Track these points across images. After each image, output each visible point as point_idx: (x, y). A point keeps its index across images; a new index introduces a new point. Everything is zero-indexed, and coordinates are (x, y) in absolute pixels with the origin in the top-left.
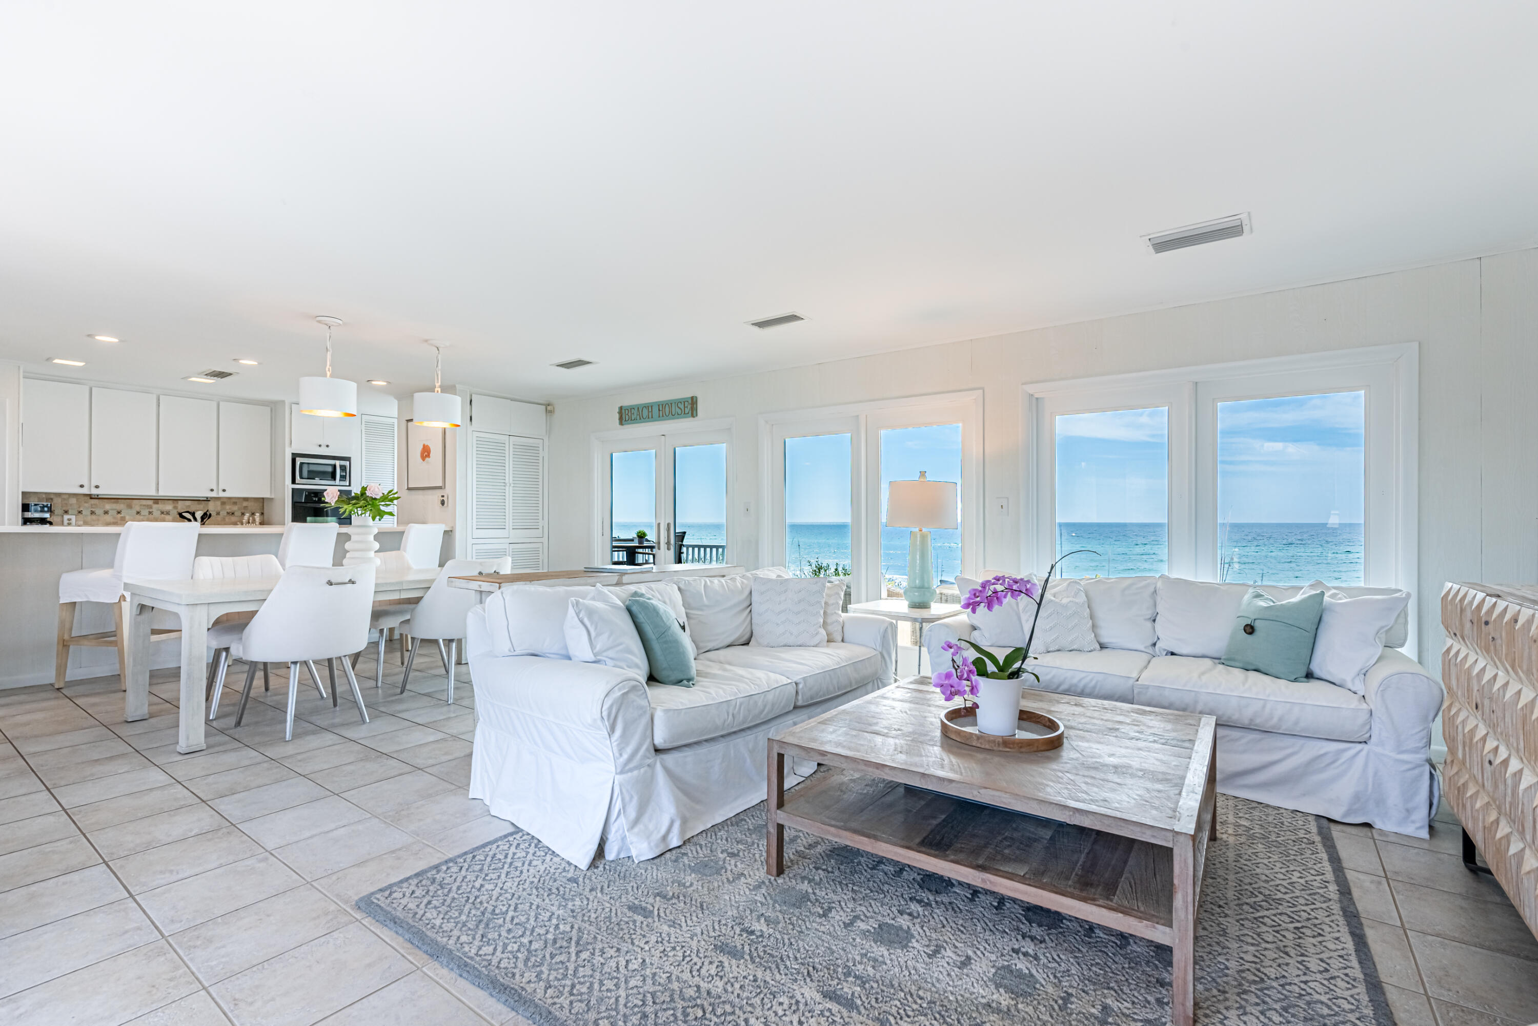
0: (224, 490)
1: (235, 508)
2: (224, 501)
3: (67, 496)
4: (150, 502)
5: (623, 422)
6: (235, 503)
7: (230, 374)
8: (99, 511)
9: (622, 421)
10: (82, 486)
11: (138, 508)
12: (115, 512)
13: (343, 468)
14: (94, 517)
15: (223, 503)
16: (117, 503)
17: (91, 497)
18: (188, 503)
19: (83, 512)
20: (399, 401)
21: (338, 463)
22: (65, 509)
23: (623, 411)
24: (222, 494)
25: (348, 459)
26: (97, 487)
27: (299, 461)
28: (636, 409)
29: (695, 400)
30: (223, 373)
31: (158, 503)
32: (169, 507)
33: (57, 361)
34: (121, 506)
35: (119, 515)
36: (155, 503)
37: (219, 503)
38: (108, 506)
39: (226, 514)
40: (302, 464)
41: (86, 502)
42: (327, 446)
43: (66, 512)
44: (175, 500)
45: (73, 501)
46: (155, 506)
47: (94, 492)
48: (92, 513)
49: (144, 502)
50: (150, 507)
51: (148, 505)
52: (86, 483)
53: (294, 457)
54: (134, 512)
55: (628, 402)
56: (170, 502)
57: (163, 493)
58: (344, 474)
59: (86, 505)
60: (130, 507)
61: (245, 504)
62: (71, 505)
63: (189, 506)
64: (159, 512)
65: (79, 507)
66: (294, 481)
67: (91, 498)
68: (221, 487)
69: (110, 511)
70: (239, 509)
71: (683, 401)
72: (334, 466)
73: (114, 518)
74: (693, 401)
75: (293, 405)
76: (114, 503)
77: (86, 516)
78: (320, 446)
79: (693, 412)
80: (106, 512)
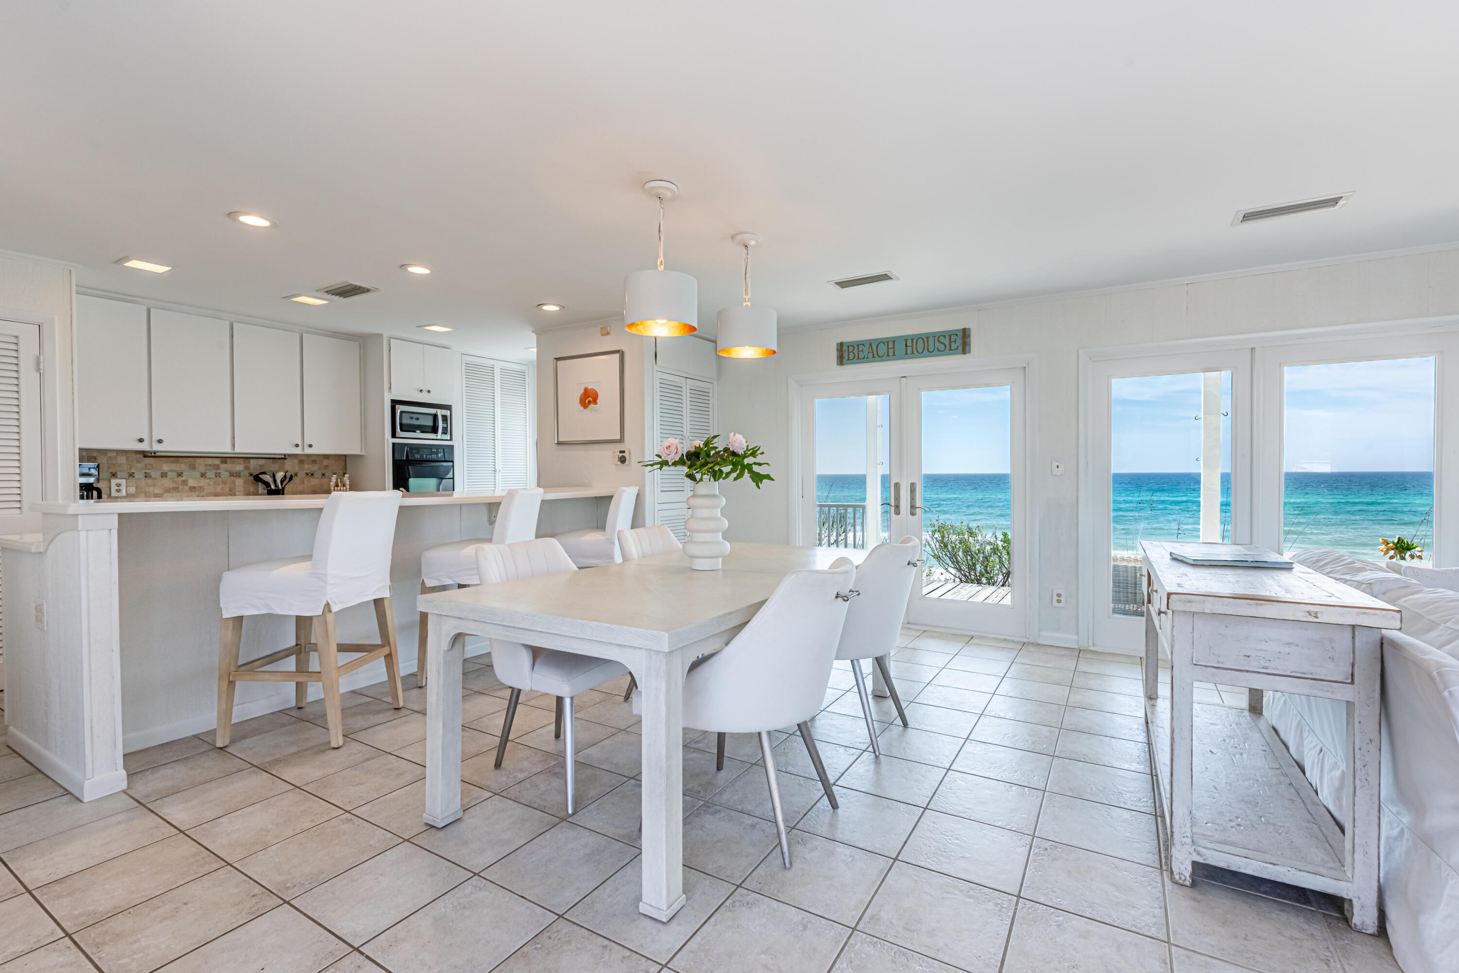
0: (310, 446)
1: (314, 468)
2: (303, 459)
3: (114, 454)
4: (217, 461)
5: (845, 361)
6: (314, 462)
7: (368, 290)
8: (155, 474)
9: (841, 361)
10: (141, 440)
11: (202, 469)
12: (175, 474)
13: (445, 418)
14: (149, 481)
15: (301, 462)
16: (178, 462)
17: (145, 454)
18: (262, 462)
19: (136, 475)
20: (537, 334)
21: (440, 413)
22: (113, 470)
23: (845, 348)
24: (308, 451)
25: (448, 407)
26: (160, 441)
27: (399, 408)
28: (867, 345)
29: (967, 333)
30: (360, 287)
31: (226, 463)
32: (239, 467)
33: (134, 264)
34: (182, 466)
35: (180, 479)
36: (222, 462)
37: (296, 461)
38: (166, 467)
39: (304, 475)
40: (402, 412)
41: (138, 462)
42: (429, 391)
43: (114, 475)
44: (246, 458)
45: (122, 460)
46: (223, 466)
47: (157, 447)
48: (147, 476)
49: (210, 461)
50: (216, 467)
51: (214, 465)
52: (145, 437)
53: (394, 403)
54: (198, 474)
55: (851, 336)
56: (241, 460)
57: (240, 449)
58: (445, 425)
59: (139, 465)
60: (193, 467)
61: (326, 462)
62: (120, 465)
63: (263, 466)
64: (228, 473)
65: (130, 469)
66: (394, 435)
67: (145, 456)
68: (307, 441)
69: (169, 473)
70: (319, 469)
71: (950, 335)
72: (435, 416)
73: (174, 482)
74: (965, 334)
75: (392, 340)
76: (173, 462)
77: (139, 479)
78: (421, 391)
79: (965, 348)
80: (164, 475)
